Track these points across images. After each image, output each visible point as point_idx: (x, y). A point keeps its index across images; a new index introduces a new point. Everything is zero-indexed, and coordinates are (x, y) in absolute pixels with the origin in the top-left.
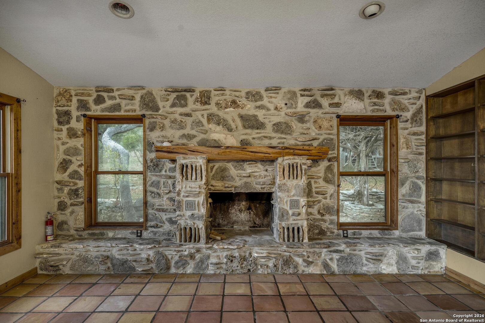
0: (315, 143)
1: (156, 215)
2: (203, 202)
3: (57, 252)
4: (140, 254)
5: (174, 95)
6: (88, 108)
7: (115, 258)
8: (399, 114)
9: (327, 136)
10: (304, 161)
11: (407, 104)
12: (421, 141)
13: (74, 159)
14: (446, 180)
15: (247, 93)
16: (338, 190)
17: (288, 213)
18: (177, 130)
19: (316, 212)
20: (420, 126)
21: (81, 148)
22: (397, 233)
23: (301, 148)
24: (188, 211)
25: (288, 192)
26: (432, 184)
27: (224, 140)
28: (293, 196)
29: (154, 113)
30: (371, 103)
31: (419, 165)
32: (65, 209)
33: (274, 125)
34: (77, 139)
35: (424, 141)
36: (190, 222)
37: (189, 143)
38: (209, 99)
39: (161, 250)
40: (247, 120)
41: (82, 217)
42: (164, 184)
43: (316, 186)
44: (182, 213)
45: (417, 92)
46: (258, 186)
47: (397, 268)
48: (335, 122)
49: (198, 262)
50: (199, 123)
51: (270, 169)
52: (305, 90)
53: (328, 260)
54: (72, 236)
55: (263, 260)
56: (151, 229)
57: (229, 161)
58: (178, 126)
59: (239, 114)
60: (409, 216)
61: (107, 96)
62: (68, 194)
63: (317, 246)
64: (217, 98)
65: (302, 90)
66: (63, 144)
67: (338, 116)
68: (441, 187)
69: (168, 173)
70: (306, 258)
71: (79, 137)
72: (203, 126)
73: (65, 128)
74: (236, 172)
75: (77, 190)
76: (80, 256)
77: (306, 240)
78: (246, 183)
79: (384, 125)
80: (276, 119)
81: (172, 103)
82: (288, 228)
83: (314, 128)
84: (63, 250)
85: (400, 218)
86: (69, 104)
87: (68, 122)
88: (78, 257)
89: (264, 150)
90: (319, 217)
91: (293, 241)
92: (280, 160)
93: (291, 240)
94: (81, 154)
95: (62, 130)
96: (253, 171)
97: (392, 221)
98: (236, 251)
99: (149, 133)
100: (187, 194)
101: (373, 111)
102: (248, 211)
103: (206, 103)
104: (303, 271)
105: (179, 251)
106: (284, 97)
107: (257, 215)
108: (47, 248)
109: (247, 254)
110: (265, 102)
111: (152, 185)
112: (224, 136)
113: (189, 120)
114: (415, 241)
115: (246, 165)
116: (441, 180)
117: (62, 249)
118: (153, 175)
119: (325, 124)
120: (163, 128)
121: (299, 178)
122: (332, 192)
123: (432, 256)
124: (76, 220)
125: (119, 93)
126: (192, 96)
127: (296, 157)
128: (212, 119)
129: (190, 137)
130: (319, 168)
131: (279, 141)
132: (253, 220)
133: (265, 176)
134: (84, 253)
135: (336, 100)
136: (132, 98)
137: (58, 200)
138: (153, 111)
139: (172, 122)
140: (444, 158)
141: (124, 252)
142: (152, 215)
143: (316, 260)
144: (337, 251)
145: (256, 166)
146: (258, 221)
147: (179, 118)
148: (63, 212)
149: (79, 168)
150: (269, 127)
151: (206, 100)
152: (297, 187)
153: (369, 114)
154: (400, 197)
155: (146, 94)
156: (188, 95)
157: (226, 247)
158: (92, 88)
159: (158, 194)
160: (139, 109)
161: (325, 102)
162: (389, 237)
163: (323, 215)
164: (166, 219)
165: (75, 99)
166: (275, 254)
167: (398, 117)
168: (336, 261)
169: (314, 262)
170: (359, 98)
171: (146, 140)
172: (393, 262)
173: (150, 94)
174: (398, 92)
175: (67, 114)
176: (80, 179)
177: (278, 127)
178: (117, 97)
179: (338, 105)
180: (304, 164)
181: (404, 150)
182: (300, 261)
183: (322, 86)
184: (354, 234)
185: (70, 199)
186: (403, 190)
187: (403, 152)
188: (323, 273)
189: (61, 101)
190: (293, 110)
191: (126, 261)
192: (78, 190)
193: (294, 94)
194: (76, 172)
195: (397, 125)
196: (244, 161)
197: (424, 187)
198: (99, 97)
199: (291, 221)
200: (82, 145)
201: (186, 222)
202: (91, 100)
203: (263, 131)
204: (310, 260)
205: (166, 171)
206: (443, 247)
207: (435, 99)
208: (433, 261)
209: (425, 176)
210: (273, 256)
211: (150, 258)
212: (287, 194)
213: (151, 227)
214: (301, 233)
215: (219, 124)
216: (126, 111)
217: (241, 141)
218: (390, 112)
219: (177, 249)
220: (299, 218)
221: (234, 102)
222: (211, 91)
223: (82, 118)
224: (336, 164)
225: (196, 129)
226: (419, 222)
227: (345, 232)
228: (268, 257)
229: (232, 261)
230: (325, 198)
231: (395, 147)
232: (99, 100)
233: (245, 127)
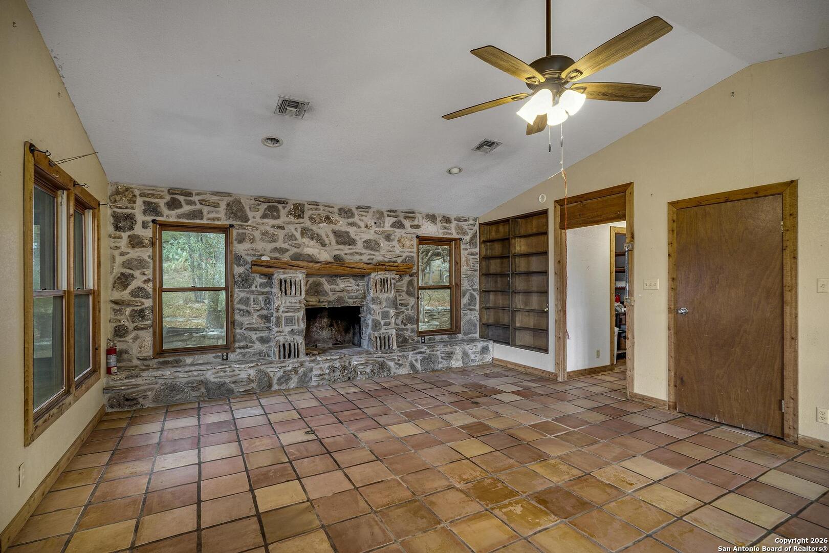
0: (399, 260)
1: (244, 334)
2: (303, 317)
3: (135, 383)
4: (239, 374)
5: (265, 206)
6: (159, 212)
7: (211, 382)
8: (462, 237)
9: (408, 254)
10: (393, 276)
11: (467, 229)
12: (476, 260)
13: (137, 273)
14: (492, 291)
15: (340, 210)
16: (418, 302)
17: (380, 324)
18: (269, 243)
19: (400, 323)
20: (475, 248)
21: (149, 260)
22: (460, 336)
23: (392, 264)
24: (287, 327)
25: (380, 304)
26: (483, 295)
27: (318, 256)
28: (385, 307)
29: (243, 224)
30: (441, 226)
31: (475, 280)
32: (126, 335)
33: (364, 241)
34: (142, 249)
35: (478, 260)
36: (289, 338)
37: (281, 257)
38: (303, 212)
39: (262, 368)
40: (340, 236)
41: (150, 343)
42: (254, 300)
43: (400, 298)
44: (281, 329)
45: (473, 220)
46: (350, 300)
47: (462, 362)
48: (415, 241)
49: (302, 376)
50: (292, 237)
51: (362, 284)
52: (390, 211)
53: (414, 361)
54: (136, 367)
55: (362, 367)
56: (238, 351)
57: (322, 276)
58: (270, 239)
59: (333, 230)
60: (468, 321)
61: (184, 200)
62: (130, 316)
63: (406, 350)
64: (311, 212)
65: (388, 211)
66: (122, 254)
67: (418, 237)
68: (489, 297)
69: (259, 289)
70: (396, 361)
71: (146, 247)
72: (296, 239)
73: (125, 235)
74: (330, 287)
75: (142, 311)
76: (166, 384)
77: (395, 347)
78: (339, 297)
79: (450, 245)
80: (366, 237)
81: (263, 214)
82: (380, 338)
83: (398, 246)
84: (143, 380)
85: (462, 323)
86: (132, 205)
87: (131, 228)
88: (163, 385)
89: (361, 266)
90: (402, 326)
91: (385, 348)
92: (373, 275)
93: (383, 348)
94: (148, 267)
95: (120, 237)
96: (346, 285)
97: (456, 327)
98: (337, 361)
99: (237, 246)
100: (287, 310)
101: (443, 233)
102: (330, 328)
103: (300, 217)
104: (395, 373)
105: (282, 367)
106: (373, 216)
107: (339, 332)
108: (120, 379)
109: (347, 364)
110: (356, 219)
111: (241, 301)
112: (318, 251)
113: (281, 234)
114: (473, 340)
115: (339, 281)
116: (488, 292)
117: (141, 379)
118: (241, 292)
119: (408, 243)
120: (253, 240)
121: (389, 291)
122: (413, 304)
123: (485, 350)
124: (141, 347)
125: (200, 198)
126: (284, 208)
127: (387, 272)
128: (306, 233)
129: (283, 251)
130: (402, 282)
131: (369, 257)
132: (335, 337)
133: (357, 291)
134: (170, 381)
135: (416, 223)
136: (216, 205)
137: (114, 325)
138: (242, 222)
139: (263, 234)
140: (491, 275)
141: (221, 374)
142: (241, 335)
143: (405, 362)
144: (420, 353)
145: (349, 281)
146: (340, 338)
147: (271, 230)
148: (122, 339)
149: (145, 284)
150: (360, 244)
151: (300, 213)
152: (387, 299)
153: (441, 236)
154: (462, 306)
155: (233, 202)
156: (280, 206)
157: (329, 358)
158: (162, 189)
159: (247, 311)
160: (224, 217)
161: (407, 223)
162: (455, 340)
163: (405, 325)
164: (257, 338)
165: (139, 201)
166: (371, 360)
167: (460, 239)
168: (420, 362)
169: (402, 364)
170: (433, 222)
171: (233, 253)
172: (460, 357)
173: (238, 202)
174: (461, 219)
175: (130, 218)
176: (148, 298)
177: (368, 244)
178: (197, 202)
179: (418, 227)
180: (393, 279)
181: (465, 267)
182: (392, 364)
183: (405, 209)
184: (430, 340)
185: (133, 322)
186: (465, 300)
187: (464, 269)
188: (410, 372)
189: (121, 202)
190: (381, 229)
191: (224, 384)
192: (144, 311)
193: (382, 213)
194: (140, 289)
195: (460, 246)
196: (337, 276)
197: (478, 297)
198: (173, 200)
199: (383, 331)
200: (149, 256)
201: (285, 338)
202: (162, 203)
203: (354, 247)
204: (400, 362)
205: (256, 287)
206: (491, 342)
207: (485, 226)
208: (485, 354)
209: (479, 288)
210: (370, 362)
211: (251, 377)
212: (379, 306)
213: (240, 348)
214: (391, 341)
215: (312, 239)
216: (209, 219)
217: (335, 256)
218: (455, 236)
219: (279, 365)
220: (389, 327)
221: (327, 218)
222: (304, 204)
223: (151, 224)
224: (415, 278)
225: (288, 242)
226: (475, 326)
227: (423, 338)
228: (366, 364)
229: (334, 371)
230: (407, 310)
231: (459, 265)
232: (173, 204)
233: (338, 243)
